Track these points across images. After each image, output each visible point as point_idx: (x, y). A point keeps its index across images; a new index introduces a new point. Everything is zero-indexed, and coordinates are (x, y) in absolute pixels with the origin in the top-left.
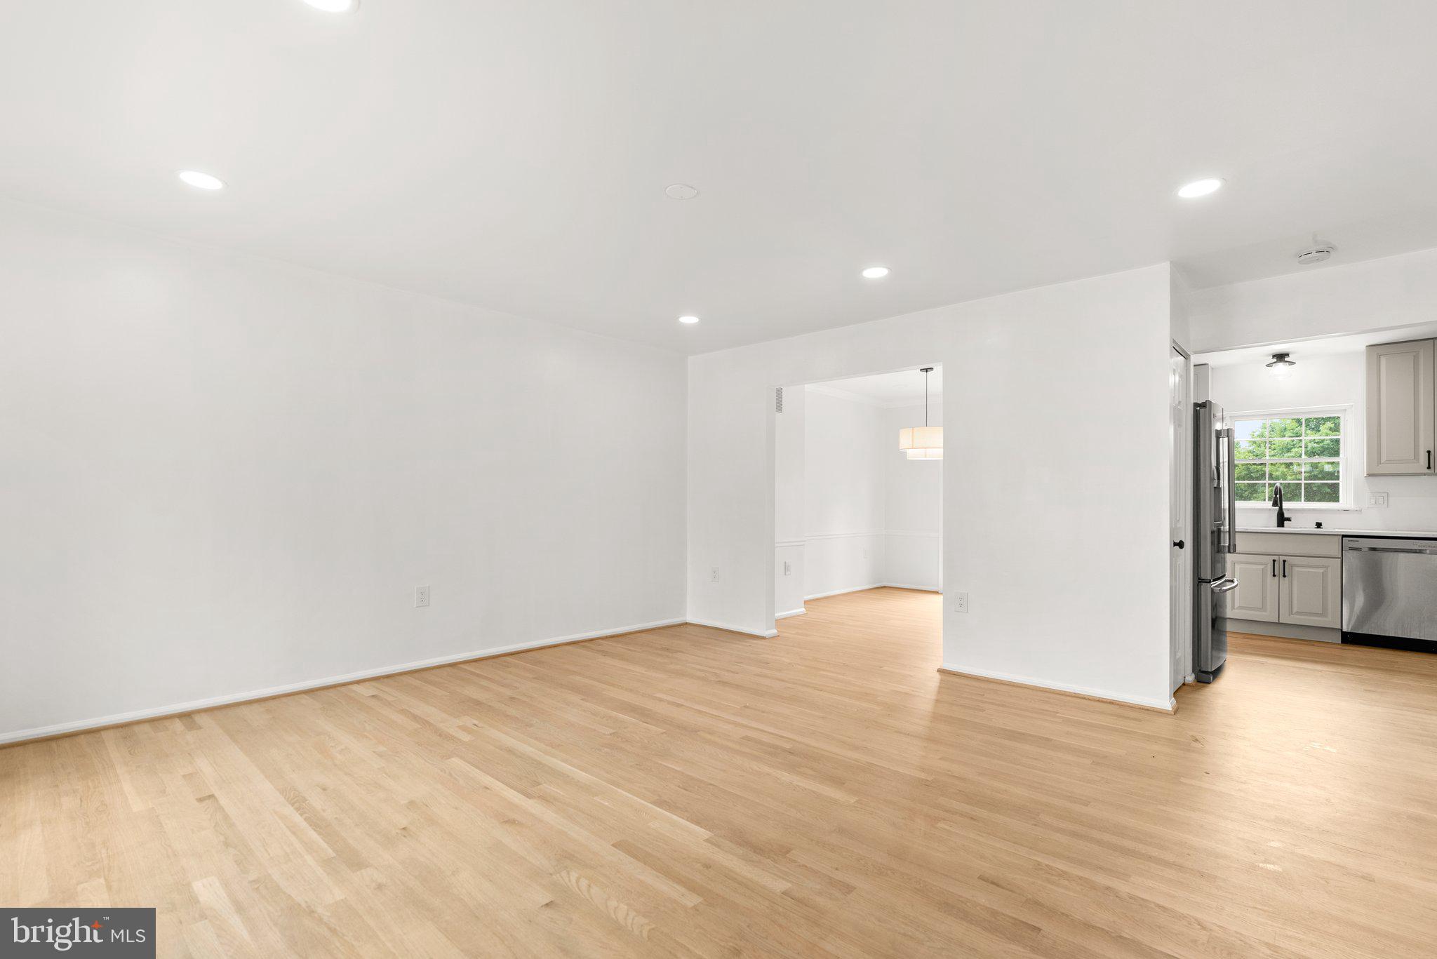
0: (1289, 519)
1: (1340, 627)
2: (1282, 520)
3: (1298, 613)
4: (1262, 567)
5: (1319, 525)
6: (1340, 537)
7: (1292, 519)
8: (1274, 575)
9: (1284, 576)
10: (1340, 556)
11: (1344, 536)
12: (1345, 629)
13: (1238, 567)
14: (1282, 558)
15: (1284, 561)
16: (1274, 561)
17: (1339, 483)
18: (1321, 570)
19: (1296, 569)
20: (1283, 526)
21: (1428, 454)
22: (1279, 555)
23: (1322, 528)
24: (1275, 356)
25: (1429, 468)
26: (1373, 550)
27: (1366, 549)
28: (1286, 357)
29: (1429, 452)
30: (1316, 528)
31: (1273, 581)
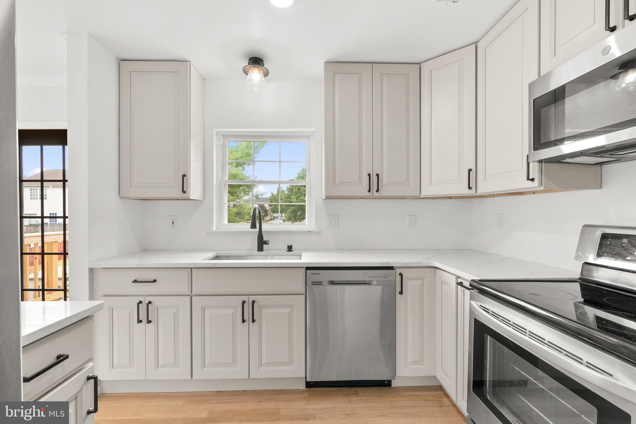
0: (267, 242)
1: (304, 376)
2: (261, 243)
3: (268, 364)
4: (231, 311)
5: (290, 248)
6: (304, 270)
7: (269, 242)
8: (244, 321)
9: (253, 321)
10: (304, 292)
11: (308, 268)
12: (308, 380)
13: (207, 312)
14: (252, 298)
15: (254, 302)
16: (244, 302)
17: (305, 205)
18: (287, 310)
19: (265, 311)
20: (262, 252)
21: (368, 177)
22: (249, 295)
23: (292, 251)
24: (250, 59)
25: (369, 191)
26: (332, 283)
27: (327, 283)
28: (261, 63)
29: (369, 175)
30: (287, 251)
31: (242, 329)
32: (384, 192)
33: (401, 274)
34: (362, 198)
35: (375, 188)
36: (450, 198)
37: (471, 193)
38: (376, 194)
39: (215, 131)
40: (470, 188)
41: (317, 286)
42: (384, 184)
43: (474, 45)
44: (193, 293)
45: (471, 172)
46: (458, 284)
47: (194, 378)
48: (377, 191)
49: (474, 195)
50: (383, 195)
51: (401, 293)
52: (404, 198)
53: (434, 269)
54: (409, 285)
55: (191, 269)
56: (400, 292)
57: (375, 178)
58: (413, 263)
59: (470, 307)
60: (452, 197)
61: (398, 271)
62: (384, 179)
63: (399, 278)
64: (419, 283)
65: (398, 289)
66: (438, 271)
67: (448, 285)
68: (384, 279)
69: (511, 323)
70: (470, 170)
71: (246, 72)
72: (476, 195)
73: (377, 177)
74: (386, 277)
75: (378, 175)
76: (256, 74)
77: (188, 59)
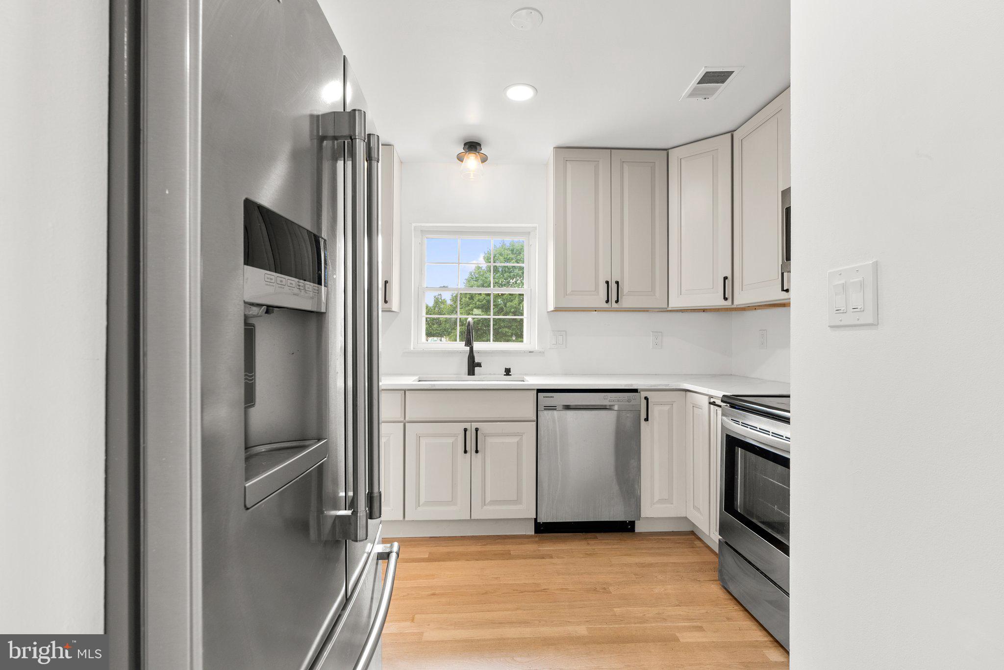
0: (479, 365)
1: (534, 516)
2: (473, 366)
3: (494, 502)
4: (450, 440)
5: (508, 372)
6: (535, 392)
7: (482, 365)
8: (465, 452)
9: (477, 452)
10: (535, 419)
11: (539, 391)
12: (539, 521)
13: (423, 441)
14: (475, 425)
15: (477, 430)
16: (465, 430)
18: (515, 440)
19: (490, 440)
20: (473, 374)
21: (606, 285)
22: (471, 422)
23: (511, 375)
24: (465, 144)
25: (607, 301)
26: (567, 408)
27: (561, 408)
28: (478, 147)
29: (607, 282)
30: (505, 375)
31: (463, 460)
32: (625, 302)
33: (646, 398)
34: (596, 311)
35: (614, 298)
36: (704, 310)
37: (727, 304)
38: (615, 305)
39: (414, 225)
40: (725, 299)
41: (550, 412)
42: (625, 293)
43: (729, 135)
44: (407, 419)
45: (726, 281)
46: (710, 403)
47: (406, 519)
48: (617, 301)
49: (730, 307)
50: (624, 306)
51: (647, 419)
52: (648, 311)
53: (684, 392)
54: (655, 411)
55: (405, 391)
56: (645, 419)
57: (614, 286)
58: (660, 385)
59: (722, 423)
60: (706, 309)
61: (643, 394)
62: (625, 288)
63: (644, 402)
64: (666, 408)
65: (643, 416)
66: (689, 393)
67: (700, 408)
68: (628, 403)
69: (758, 429)
70: (725, 278)
71: (460, 158)
72: (733, 306)
73: (616, 285)
74: (629, 401)
75: (617, 283)
76: (472, 160)
77: (392, 143)
